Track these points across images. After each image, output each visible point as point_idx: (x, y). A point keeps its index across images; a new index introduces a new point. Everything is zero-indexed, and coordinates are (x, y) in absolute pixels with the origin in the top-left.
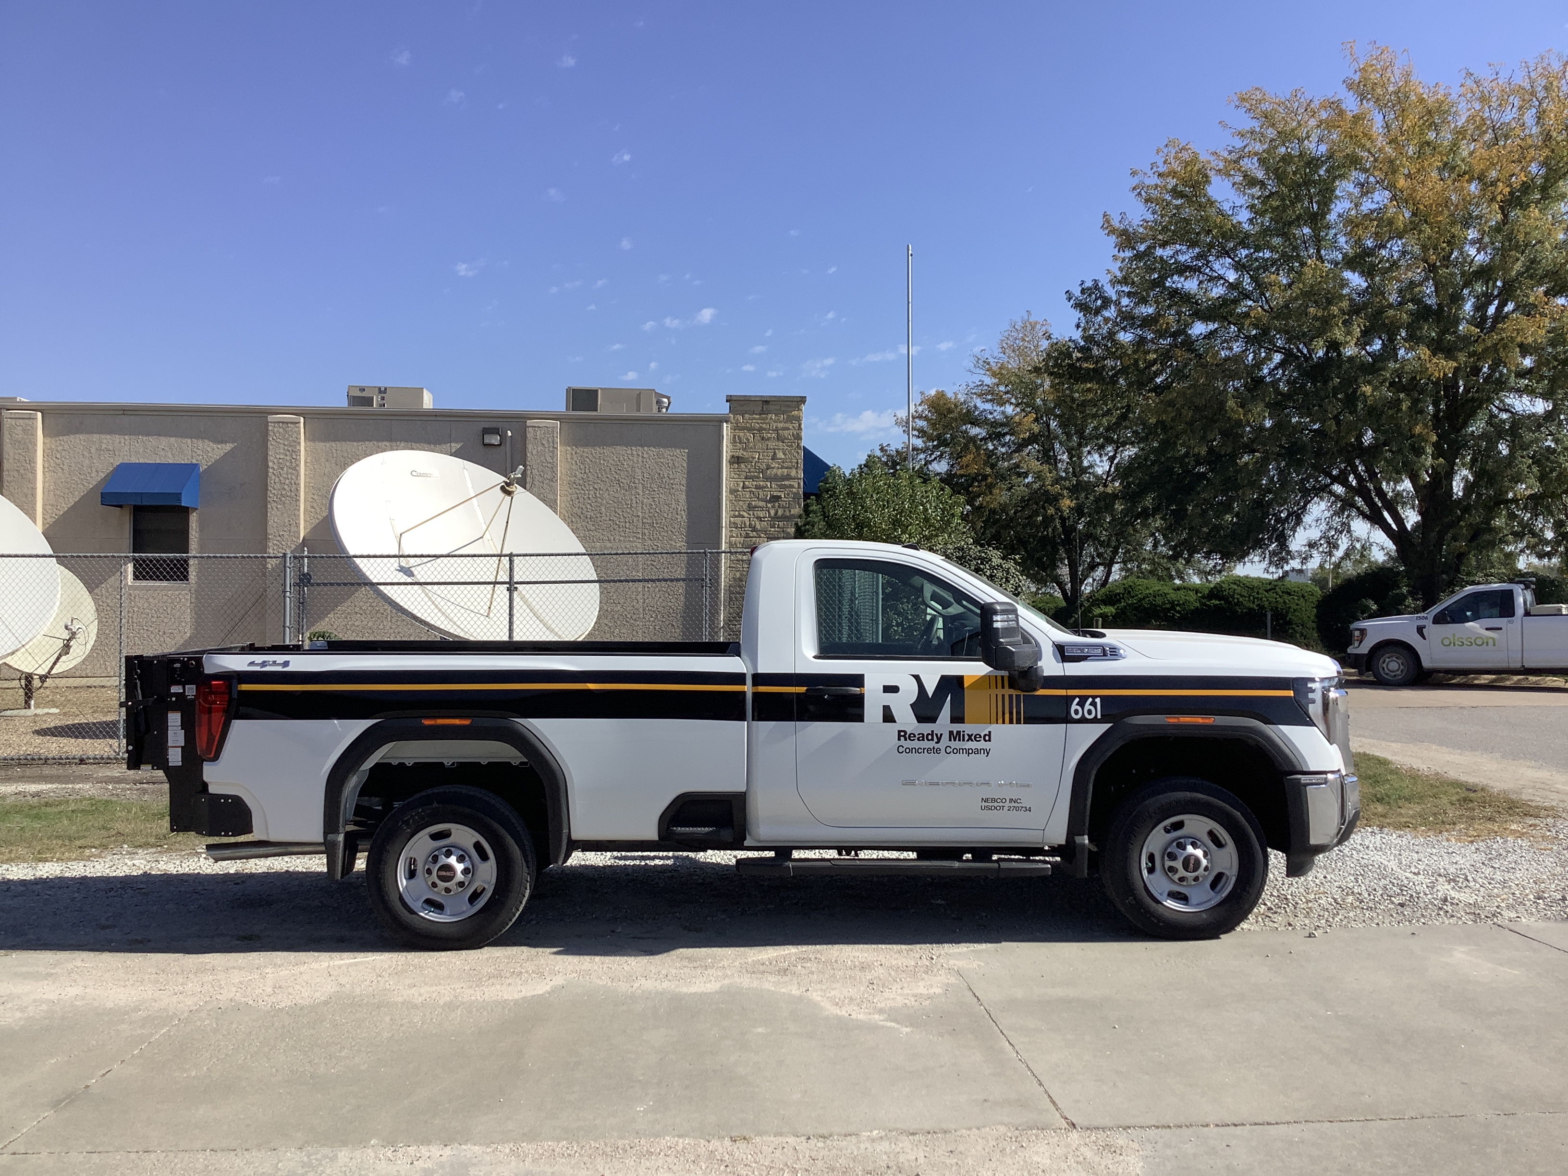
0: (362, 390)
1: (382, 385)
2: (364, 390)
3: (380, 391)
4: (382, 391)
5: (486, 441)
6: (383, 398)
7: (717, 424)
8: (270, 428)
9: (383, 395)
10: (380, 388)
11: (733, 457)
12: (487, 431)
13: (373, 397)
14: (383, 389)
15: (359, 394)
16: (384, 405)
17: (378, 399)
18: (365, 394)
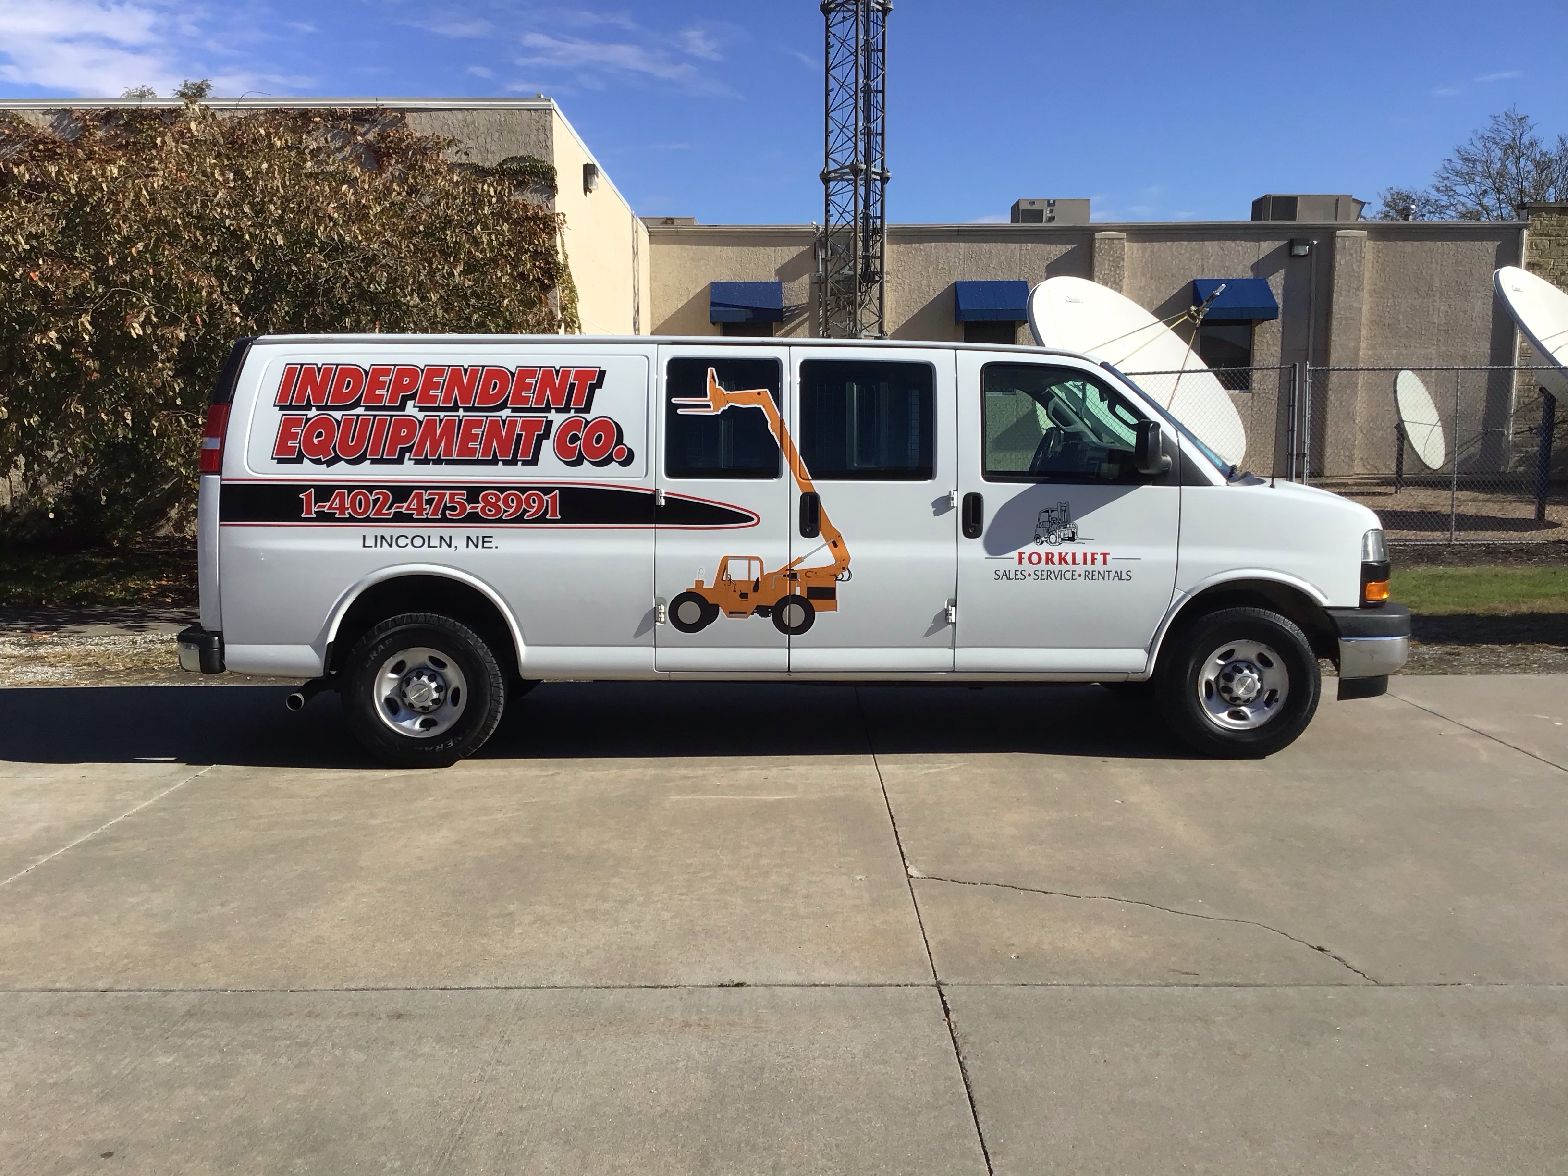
0: (1033, 203)
1: (1052, 197)
3: (1049, 204)
4: (1051, 204)
5: (1295, 252)
6: (1051, 211)
7: (1517, 231)
9: (1052, 208)
10: (1049, 201)
11: (1528, 263)
12: (1295, 242)
13: (1042, 211)
14: (1052, 202)
15: (1029, 207)
16: (1053, 218)
17: (1047, 214)
18: (1035, 207)
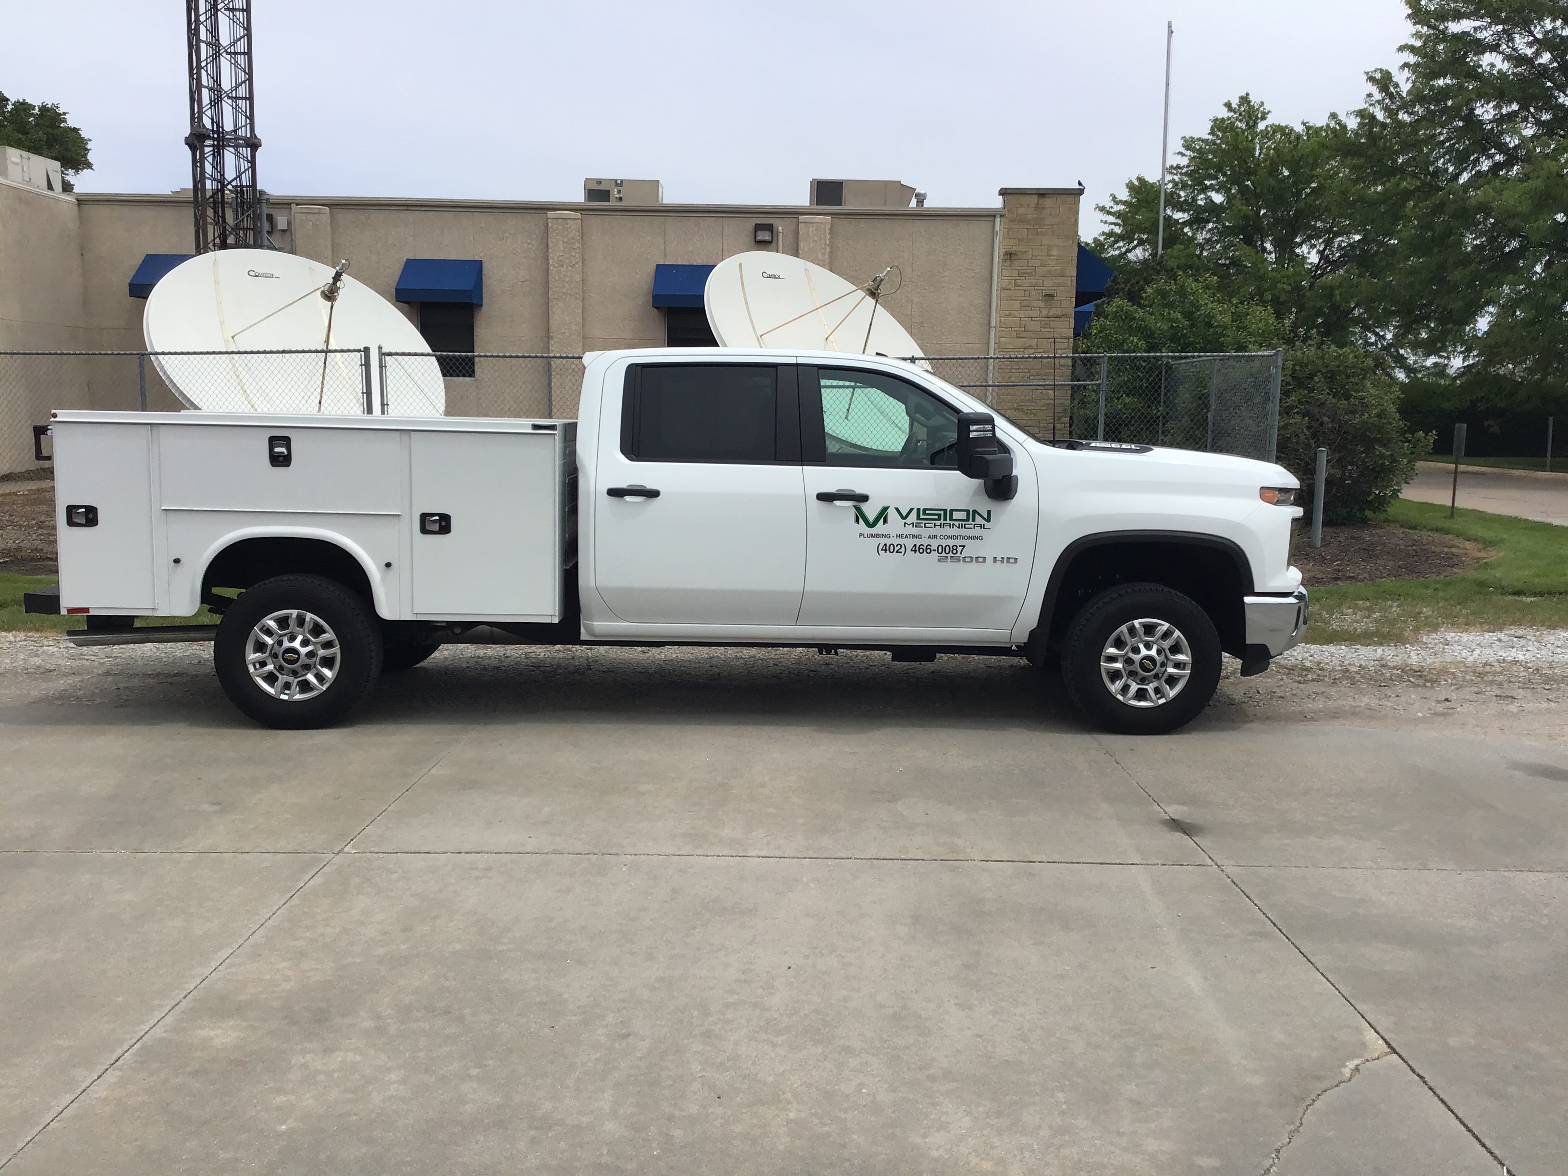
0: (599, 182)
1: (619, 177)
2: (601, 183)
4: (619, 184)
5: (759, 238)
6: (619, 192)
7: (992, 219)
8: (550, 225)
9: (619, 188)
10: (616, 181)
11: (1006, 254)
12: (758, 227)
13: (608, 192)
14: (619, 182)
15: (596, 187)
16: (621, 199)
17: (615, 193)
18: (602, 187)
